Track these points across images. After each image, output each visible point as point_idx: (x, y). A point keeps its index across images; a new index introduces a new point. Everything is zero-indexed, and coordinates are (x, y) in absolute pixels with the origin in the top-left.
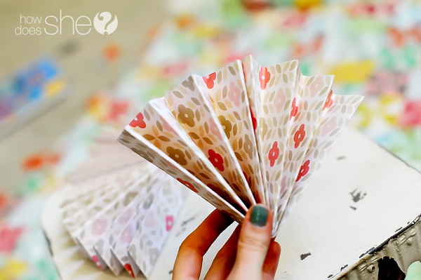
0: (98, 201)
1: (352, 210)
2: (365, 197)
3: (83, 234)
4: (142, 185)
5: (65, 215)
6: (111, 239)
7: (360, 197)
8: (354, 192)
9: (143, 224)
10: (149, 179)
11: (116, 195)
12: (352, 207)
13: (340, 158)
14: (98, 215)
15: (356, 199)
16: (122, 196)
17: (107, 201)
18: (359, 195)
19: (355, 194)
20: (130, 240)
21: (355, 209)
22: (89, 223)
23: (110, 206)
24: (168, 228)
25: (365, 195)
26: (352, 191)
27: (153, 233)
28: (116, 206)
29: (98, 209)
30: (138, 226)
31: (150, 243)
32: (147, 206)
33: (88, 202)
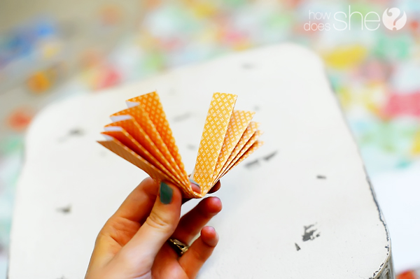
1: (295, 248)
2: (316, 238)
7: (311, 237)
8: (310, 226)
12: (296, 245)
13: (320, 177)
15: (307, 237)
18: (312, 233)
19: (308, 231)
21: (299, 248)
25: (318, 236)
26: (307, 225)
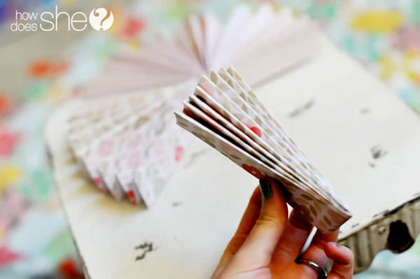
0: (107, 121)
1: (370, 167)
2: (386, 156)
3: (88, 154)
4: (156, 110)
5: (71, 131)
6: (117, 163)
7: (381, 155)
8: (375, 148)
9: (152, 151)
10: (163, 105)
11: (127, 117)
12: (370, 164)
14: (107, 136)
16: (133, 119)
17: (117, 122)
18: (379, 153)
20: (136, 165)
21: (373, 166)
22: (96, 143)
23: (119, 128)
24: (177, 158)
25: (386, 153)
26: (373, 147)
27: (161, 162)
28: (126, 129)
29: (106, 129)
30: (147, 153)
31: (156, 172)
32: (159, 132)
33: (97, 120)
